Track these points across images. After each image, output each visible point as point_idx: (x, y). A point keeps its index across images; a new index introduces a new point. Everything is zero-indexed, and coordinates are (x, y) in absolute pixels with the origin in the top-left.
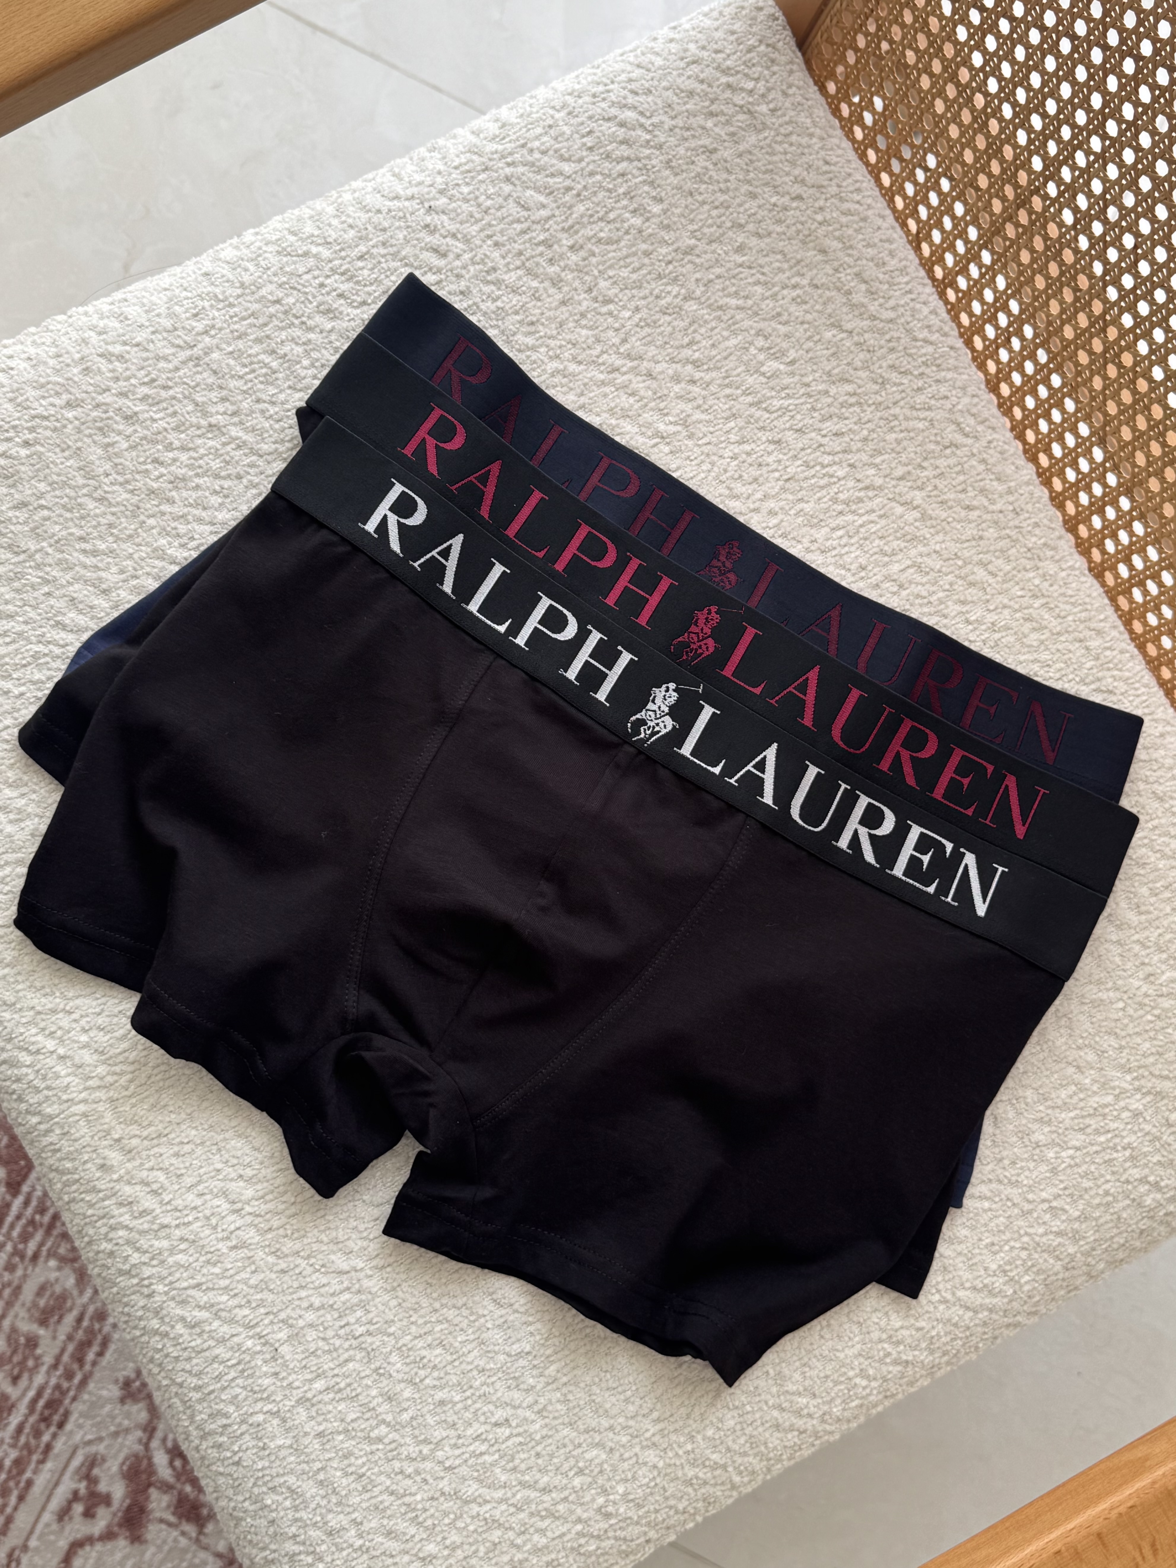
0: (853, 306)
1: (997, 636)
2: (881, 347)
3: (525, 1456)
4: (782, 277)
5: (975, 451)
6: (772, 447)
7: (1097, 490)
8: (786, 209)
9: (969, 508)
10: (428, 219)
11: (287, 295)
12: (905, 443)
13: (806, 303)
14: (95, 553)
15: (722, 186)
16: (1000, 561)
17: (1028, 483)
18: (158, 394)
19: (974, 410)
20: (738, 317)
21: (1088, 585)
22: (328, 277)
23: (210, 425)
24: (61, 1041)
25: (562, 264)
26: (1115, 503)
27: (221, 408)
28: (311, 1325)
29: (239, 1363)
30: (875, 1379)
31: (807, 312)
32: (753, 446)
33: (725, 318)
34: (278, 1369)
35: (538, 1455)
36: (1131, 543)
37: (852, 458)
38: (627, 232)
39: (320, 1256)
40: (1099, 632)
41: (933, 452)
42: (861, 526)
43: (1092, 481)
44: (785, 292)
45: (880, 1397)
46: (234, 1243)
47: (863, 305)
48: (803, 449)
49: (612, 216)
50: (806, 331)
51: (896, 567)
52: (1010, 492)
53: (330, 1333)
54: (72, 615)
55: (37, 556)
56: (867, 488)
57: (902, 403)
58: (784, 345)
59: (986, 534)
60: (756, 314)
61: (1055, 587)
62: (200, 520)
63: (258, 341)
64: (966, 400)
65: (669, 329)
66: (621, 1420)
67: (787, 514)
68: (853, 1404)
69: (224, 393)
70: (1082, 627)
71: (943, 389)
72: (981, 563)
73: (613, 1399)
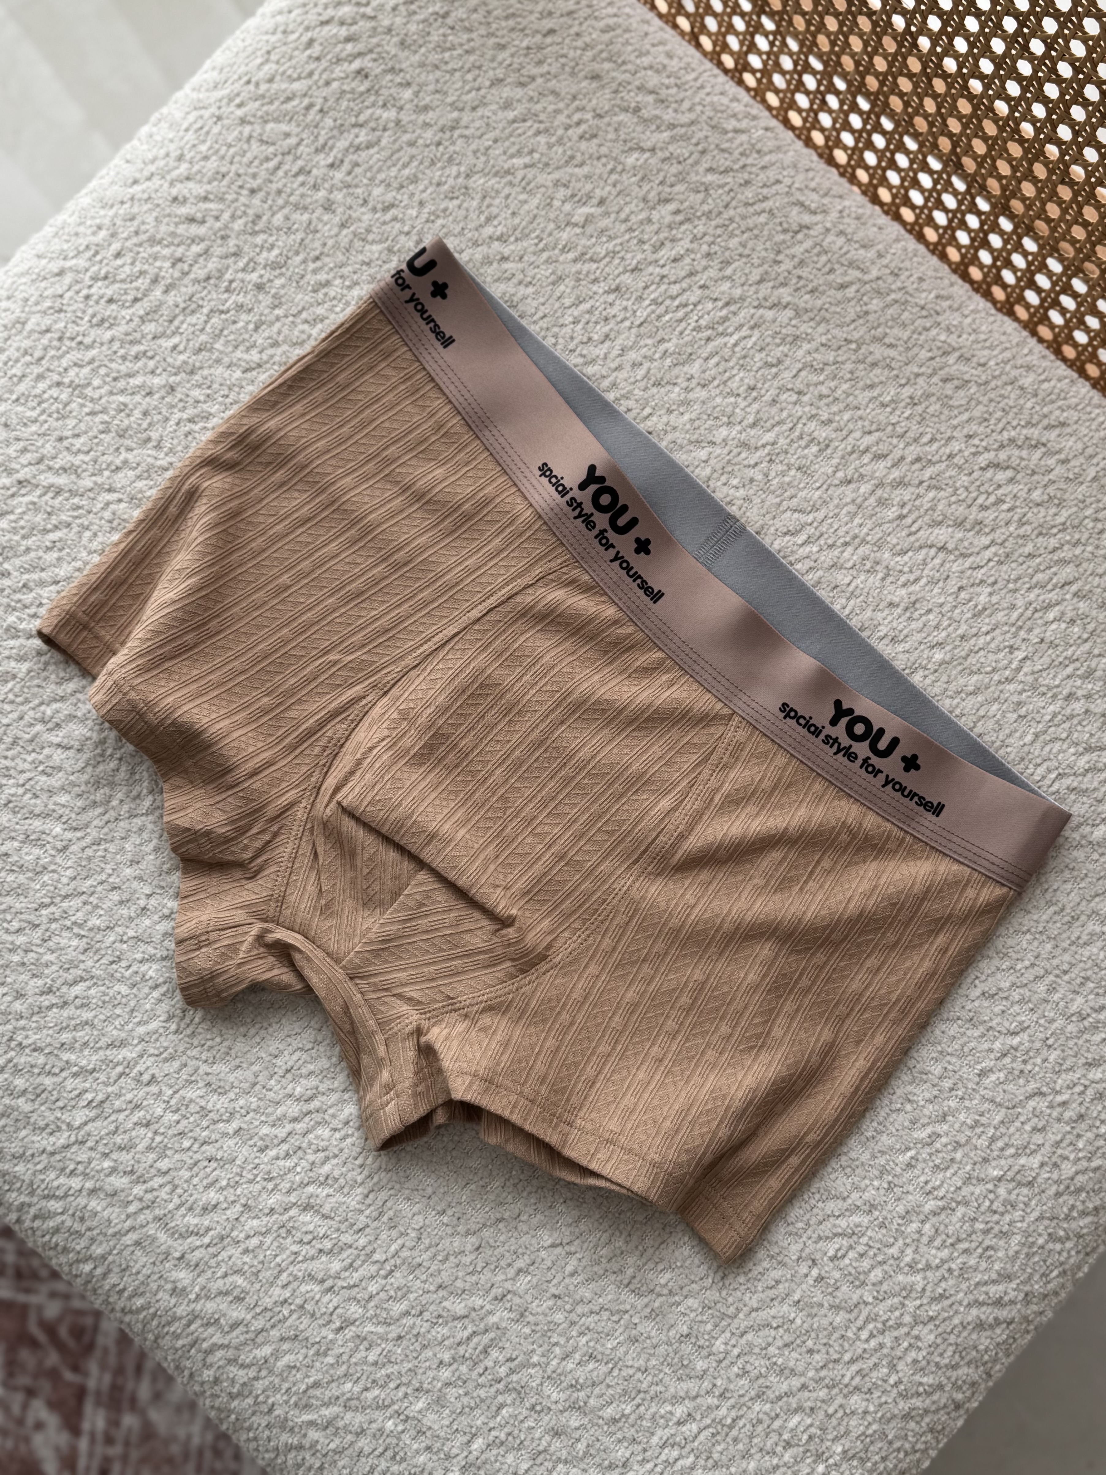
0: (645, 121)
1: (919, 409)
2: (691, 154)
3: (723, 1446)
4: (561, 118)
5: (828, 225)
6: (611, 297)
7: (973, 221)
8: (540, 48)
9: (843, 287)
10: (174, 192)
11: (56, 322)
12: (750, 244)
13: (595, 136)
15: (466, 47)
16: (896, 331)
17: (897, 240)
19: (813, 185)
20: (530, 176)
21: (999, 323)
22: (90, 287)
24: (85, 1175)
25: (326, 186)
26: (995, 228)
28: (448, 1384)
29: (386, 1450)
30: (1068, 1238)
31: (600, 145)
32: (591, 302)
33: (516, 181)
34: (428, 1442)
35: (735, 1440)
36: (1029, 264)
37: (702, 279)
38: (385, 129)
39: (432, 1308)
40: (1029, 368)
41: (784, 242)
42: (735, 345)
43: (963, 215)
44: (570, 132)
45: (1081, 1256)
46: (338, 1324)
47: (657, 117)
48: (646, 287)
49: (362, 118)
50: (604, 165)
51: (787, 375)
52: (880, 256)
53: (470, 1385)
56: (727, 304)
57: (734, 203)
58: (589, 187)
59: (872, 307)
60: (547, 165)
61: (965, 336)
62: (42, 583)
63: (40, 377)
64: (801, 177)
65: (462, 212)
66: (811, 1374)
67: (652, 360)
68: (1055, 1273)
70: (1008, 368)
71: (772, 174)
72: (876, 339)
73: (794, 1355)
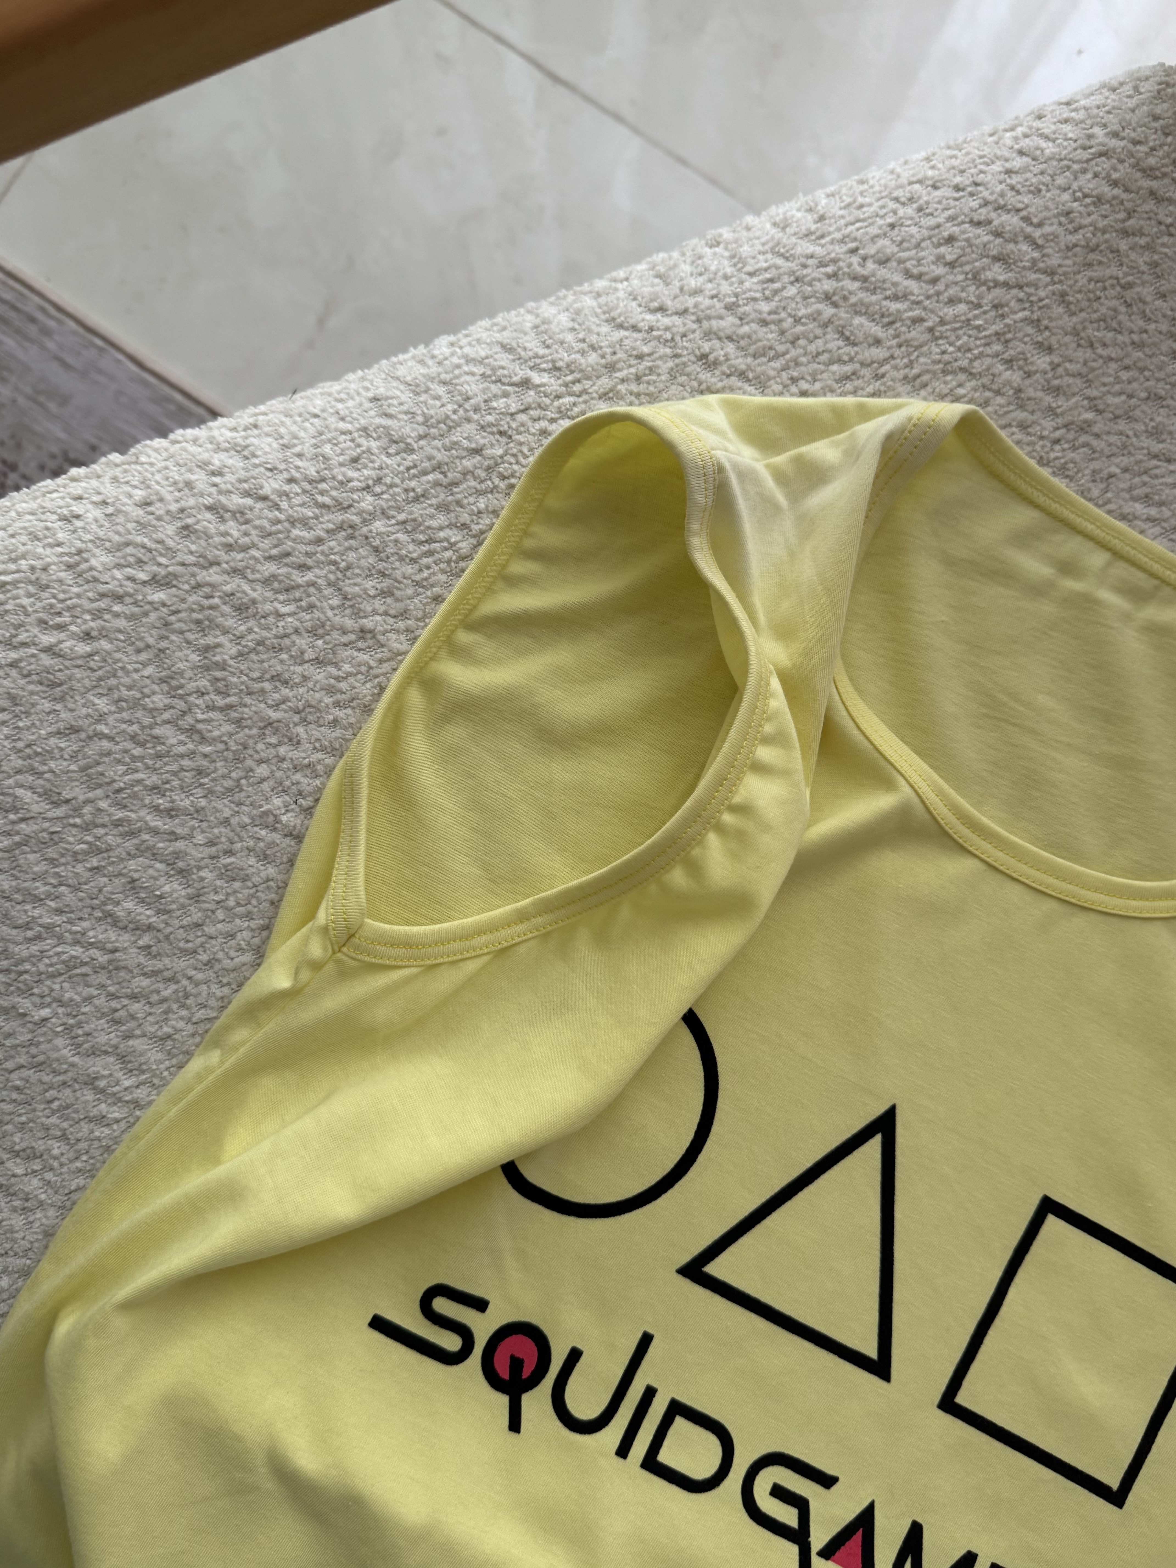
14: (171, 813)
18: (288, 576)
23: (362, 631)
27: (378, 604)
54: (129, 905)
55: (87, 809)
69: (386, 583)
